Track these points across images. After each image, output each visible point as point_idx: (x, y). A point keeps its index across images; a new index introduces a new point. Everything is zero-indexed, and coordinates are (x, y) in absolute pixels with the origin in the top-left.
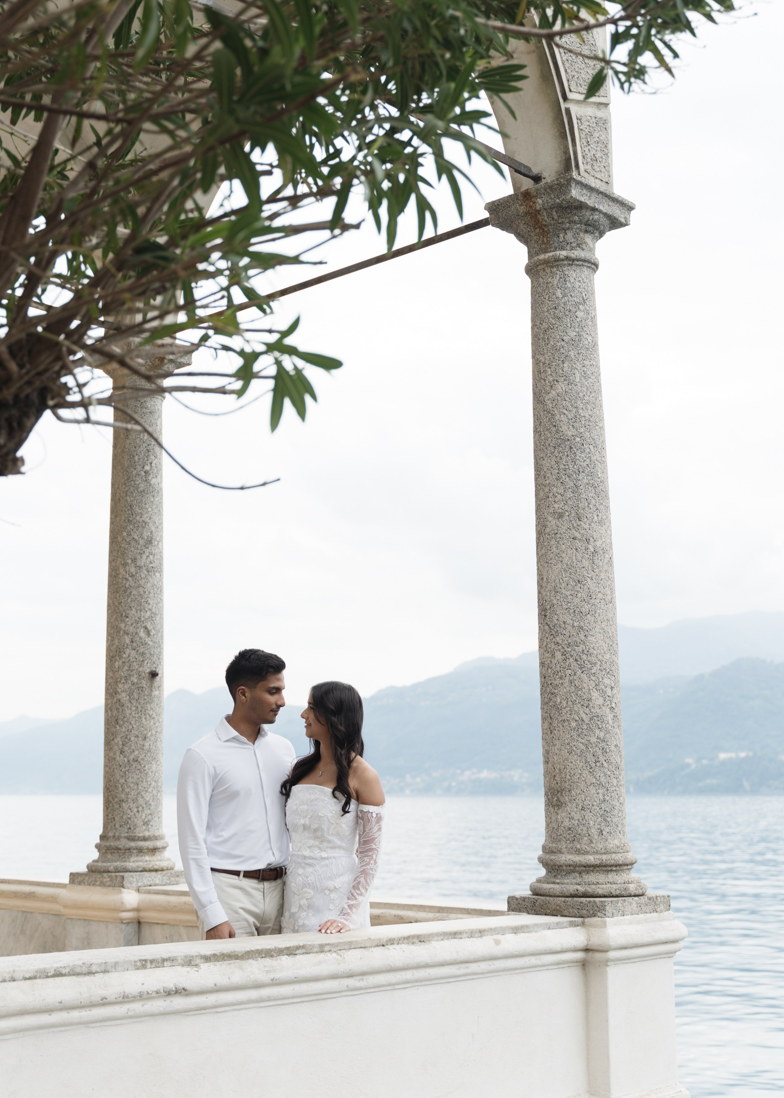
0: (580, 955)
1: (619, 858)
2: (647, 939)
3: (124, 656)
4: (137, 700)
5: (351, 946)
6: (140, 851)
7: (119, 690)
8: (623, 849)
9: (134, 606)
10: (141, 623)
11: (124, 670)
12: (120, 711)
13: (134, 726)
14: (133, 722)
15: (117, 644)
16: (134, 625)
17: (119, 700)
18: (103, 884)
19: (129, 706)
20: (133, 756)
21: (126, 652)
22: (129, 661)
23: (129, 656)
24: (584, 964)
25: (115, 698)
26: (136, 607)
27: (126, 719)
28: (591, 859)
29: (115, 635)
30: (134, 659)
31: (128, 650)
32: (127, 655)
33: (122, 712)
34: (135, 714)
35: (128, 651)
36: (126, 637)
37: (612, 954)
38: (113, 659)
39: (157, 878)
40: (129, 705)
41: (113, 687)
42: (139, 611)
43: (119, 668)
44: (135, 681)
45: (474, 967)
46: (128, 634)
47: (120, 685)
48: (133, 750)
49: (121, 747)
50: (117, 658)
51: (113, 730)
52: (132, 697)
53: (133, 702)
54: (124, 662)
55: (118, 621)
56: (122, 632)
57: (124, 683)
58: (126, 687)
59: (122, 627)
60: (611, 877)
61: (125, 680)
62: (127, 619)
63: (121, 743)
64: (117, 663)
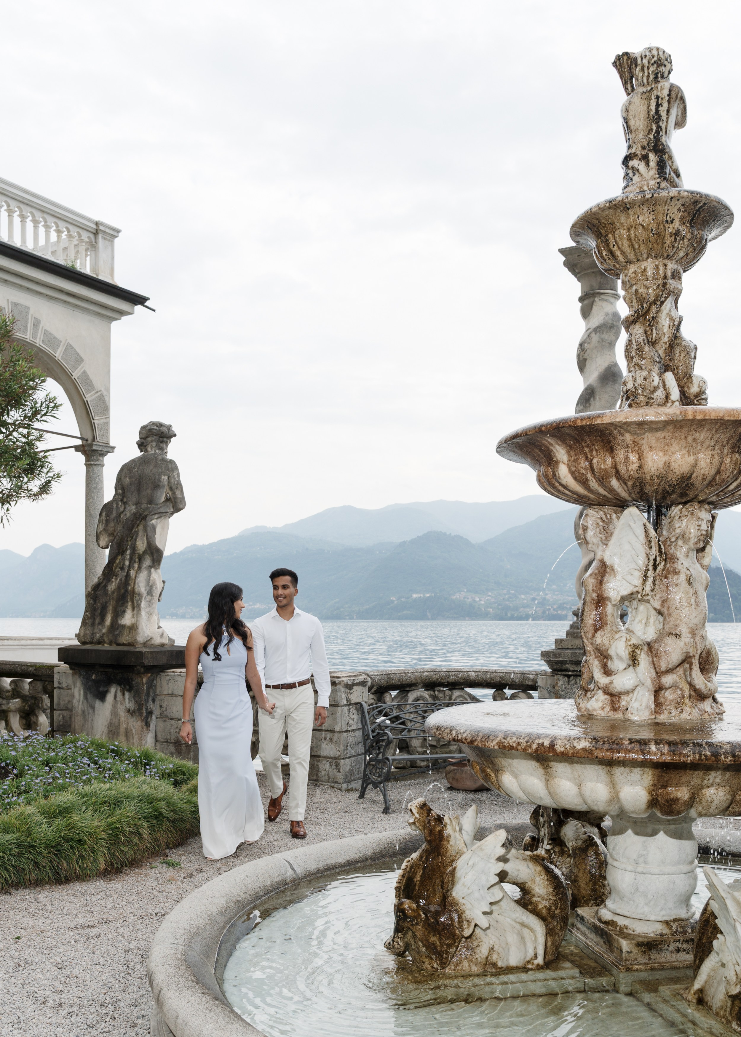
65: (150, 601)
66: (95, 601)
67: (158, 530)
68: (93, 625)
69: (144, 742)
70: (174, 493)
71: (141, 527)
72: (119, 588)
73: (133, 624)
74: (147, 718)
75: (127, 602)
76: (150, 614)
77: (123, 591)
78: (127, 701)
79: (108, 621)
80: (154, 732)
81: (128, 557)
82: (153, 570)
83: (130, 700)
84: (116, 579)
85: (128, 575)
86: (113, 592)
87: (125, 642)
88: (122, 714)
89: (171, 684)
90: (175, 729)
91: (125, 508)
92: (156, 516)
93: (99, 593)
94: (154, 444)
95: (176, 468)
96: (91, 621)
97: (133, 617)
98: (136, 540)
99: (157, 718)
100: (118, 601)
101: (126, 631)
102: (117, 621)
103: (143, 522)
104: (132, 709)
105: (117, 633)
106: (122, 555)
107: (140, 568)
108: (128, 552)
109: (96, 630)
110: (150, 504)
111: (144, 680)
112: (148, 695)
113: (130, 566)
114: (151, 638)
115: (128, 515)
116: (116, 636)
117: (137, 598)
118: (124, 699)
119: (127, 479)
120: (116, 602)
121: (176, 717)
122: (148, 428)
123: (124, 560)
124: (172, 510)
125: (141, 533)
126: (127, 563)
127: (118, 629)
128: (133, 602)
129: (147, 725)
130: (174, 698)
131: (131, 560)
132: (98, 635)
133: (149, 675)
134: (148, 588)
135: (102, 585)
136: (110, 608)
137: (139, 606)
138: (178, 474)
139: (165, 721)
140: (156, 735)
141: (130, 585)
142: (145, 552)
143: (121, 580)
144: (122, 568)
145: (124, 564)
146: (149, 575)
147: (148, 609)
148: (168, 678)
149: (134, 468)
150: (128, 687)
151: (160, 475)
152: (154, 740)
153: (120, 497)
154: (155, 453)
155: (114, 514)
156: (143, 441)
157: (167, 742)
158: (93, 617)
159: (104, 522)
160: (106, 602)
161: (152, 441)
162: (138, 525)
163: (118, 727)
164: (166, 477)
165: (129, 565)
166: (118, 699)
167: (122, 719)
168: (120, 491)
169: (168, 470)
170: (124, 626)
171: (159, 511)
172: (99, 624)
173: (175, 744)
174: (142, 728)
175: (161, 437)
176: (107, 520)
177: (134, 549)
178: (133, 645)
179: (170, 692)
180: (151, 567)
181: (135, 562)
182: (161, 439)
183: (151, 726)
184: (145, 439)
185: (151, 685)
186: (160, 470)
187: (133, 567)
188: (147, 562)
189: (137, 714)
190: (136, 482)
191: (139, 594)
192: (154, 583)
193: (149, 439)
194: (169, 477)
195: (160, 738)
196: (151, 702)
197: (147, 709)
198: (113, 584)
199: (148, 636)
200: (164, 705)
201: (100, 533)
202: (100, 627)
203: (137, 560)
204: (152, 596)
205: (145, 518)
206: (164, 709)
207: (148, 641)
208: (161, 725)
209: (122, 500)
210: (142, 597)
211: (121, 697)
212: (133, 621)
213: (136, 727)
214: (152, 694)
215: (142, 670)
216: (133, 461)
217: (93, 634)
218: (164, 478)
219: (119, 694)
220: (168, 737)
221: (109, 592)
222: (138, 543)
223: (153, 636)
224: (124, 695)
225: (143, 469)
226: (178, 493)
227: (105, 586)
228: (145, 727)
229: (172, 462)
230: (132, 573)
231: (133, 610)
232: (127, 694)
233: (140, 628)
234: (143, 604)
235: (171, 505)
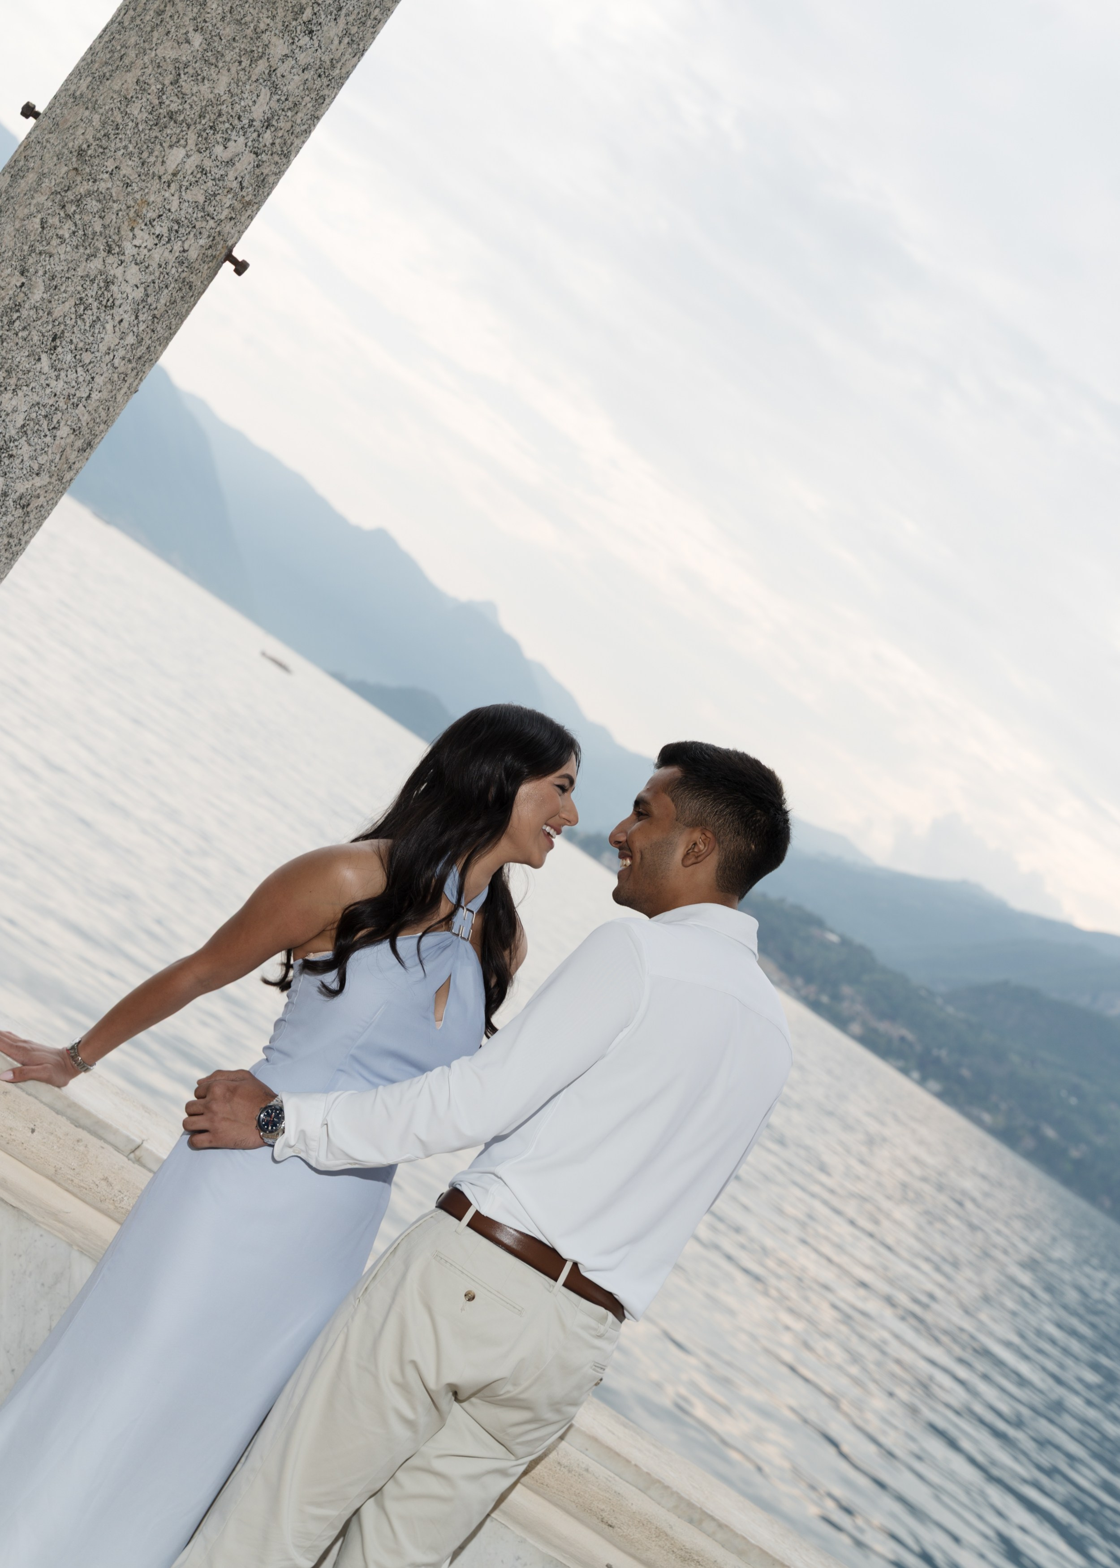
3: (218, 150)
4: (154, 317)
7: (129, 250)
9: (347, 15)
10: (325, 81)
11: (188, 196)
12: (89, 317)
13: (95, 396)
14: (99, 380)
15: (221, 88)
16: (309, 75)
17: (108, 283)
19: (125, 324)
20: (28, 485)
21: (231, 144)
22: (222, 178)
23: (230, 163)
25: (95, 265)
26: (350, 19)
27: (87, 357)
29: (229, 55)
30: (235, 185)
31: (241, 140)
32: (226, 155)
33: (92, 326)
34: (123, 358)
35: (238, 144)
36: (265, 93)
38: (172, 129)
40: (128, 318)
41: (111, 217)
42: (346, 40)
43: (174, 175)
44: (193, 254)
46: (275, 87)
47: (143, 237)
48: (41, 466)
49: (13, 432)
50: (192, 137)
51: (21, 357)
52: (149, 300)
53: (142, 317)
54: (204, 172)
55: (273, 17)
56: (262, 66)
57: (159, 237)
58: (158, 255)
59: (272, 50)
61: (170, 230)
62: (307, 38)
63: (20, 422)
64: (176, 156)
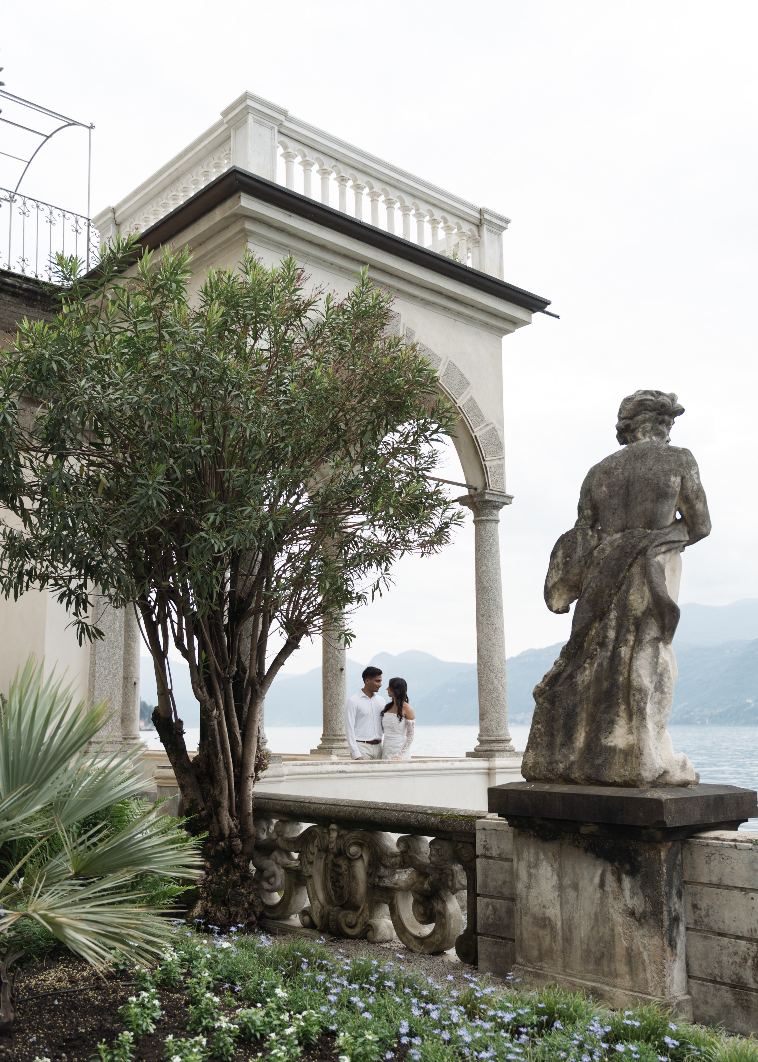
0: (486, 771)
1: (503, 738)
2: (512, 766)
5: (399, 762)
6: (338, 740)
8: (506, 735)
13: (335, 690)
18: (324, 754)
24: (488, 774)
28: (493, 738)
37: (497, 770)
39: (345, 751)
45: (443, 772)
60: (500, 744)
65: (659, 703)
66: (552, 703)
67: (667, 573)
68: (551, 746)
69: (668, 980)
70: (692, 507)
71: (636, 570)
72: (598, 679)
73: (632, 746)
74: (670, 930)
75: (618, 704)
76: (661, 727)
77: (606, 685)
78: (627, 893)
79: (580, 739)
80: (683, 957)
81: (613, 623)
82: (661, 645)
83: (633, 894)
84: (591, 664)
85: (615, 657)
86: (588, 688)
87: (618, 780)
88: (618, 918)
89: (714, 863)
90: (729, 955)
91: (600, 539)
92: (663, 549)
93: (558, 688)
94: (649, 425)
95: (695, 464)
96: (546, 739)
97: (630, 732)
98: (627, 591)
99: (687, 929)
100: (596, 704)
101: (618, 760)
102: (598, 739)
103: (640, 561)
104: (639, 910)
105: (599, 761)
106: (601, 620)
107: (638, 641)
108: (613, 615)
109: (558, 757)
110: (650, 528)
111: (663, 855)
112: (670, 884)
113: (619, 641)
114: (665, 772)
115: (608, 550)
116: (598, 768)
117: (638, 697)
118: (621, 889)
119: (604, 489)
120: (595, 704)
121: (731, 932)
122: (638, 398)
123: (605, 628)
124: (687, 538)
125: (637, 580)
126: (612, 634)
127: (600, 754)
128: (628, 704)
129: (672, 944)
130: (725, 892)
131: (620, 628)
132: (561, 766)
133: (670, 844)
134: (655, 678)
135: (565, 675)
136: (583, 717)
137: (642, 712)
138: (698, 473)
139: (706, 938)
140: (688, 965)
141: (622, 674)
142: (648, 613)
143: (600, 665)
144: (602, 644)
145: (605, 637)
146: (656, 654)
147: (657, 718)
148: (707, 850)
149: (616, 468)
150: (628, 867)
151: (667, 474)
152: (684, 975)
153: (590, 523)
154: (652, 442)
155: (580, 552)
156: (628, 422)
157: (714, 981)
158: (550, 733)
159: (561, 566)
160: (575, 706)
161: (644, 422)
162: (630, 566)
163: (611, 943)
164: (679, 479)
165: (617, 638)
166: (607, 888)
167: (619, 929)
168: (588, 512)
169: (681, 465)
170: (613, 750)
171: (668, 538)
172: (563, 745)
173: (733, 986)
174: (664, 951)
175: (660, 414)
176: (566, 564)
177: (624, 608)
178: (635, 786)
179: (715, 880)
180: (658, 640)
181: (628, 631)
182: (660, 418)
183: (679, 946)
184: (631, 418)
185: (675, 864)
186: (666, 467)
187: (626, 641)
188: (652, 632)
189: (651, 922)
190: (621, 492)
191: (640, 690)
192: (666, 669)
193: (640, 418)
194: (683, 478)
195: (696, 970)
196: (675, 899)
197: (670, 912)
198: (587, 673)
199: (660, 767)
200: (703, 905)
201: (554, 586)
202: (564, 751)
203: (632, 628)
204: (662, 692)
205: (643, 552)
206: (703, 913)
207: (660, 776)
208: (699, 944)
209: (592, 527)
210: (646, 695)
211: (615, 885)
212: (632, 739)
213: (651, 947)
214: (676, 882)
215: (659, 835)
216: (612, 457)
217: (551, 763)
218: (675, 481)
219: (610, 879)
220: (717, 971)
221: (580, 688)
222: (632, 597)
223: (669, 768)
224: (619, 881)
225: (634, 469)
226: (699, 506)
227: (571, 676)
228: (669, 949)
229: (685, 452)
230: (624, 651)
231: (630, 719)
232: (627, 882)
233: (646, 752)
234: (649, 709)
235: (686, 529)
